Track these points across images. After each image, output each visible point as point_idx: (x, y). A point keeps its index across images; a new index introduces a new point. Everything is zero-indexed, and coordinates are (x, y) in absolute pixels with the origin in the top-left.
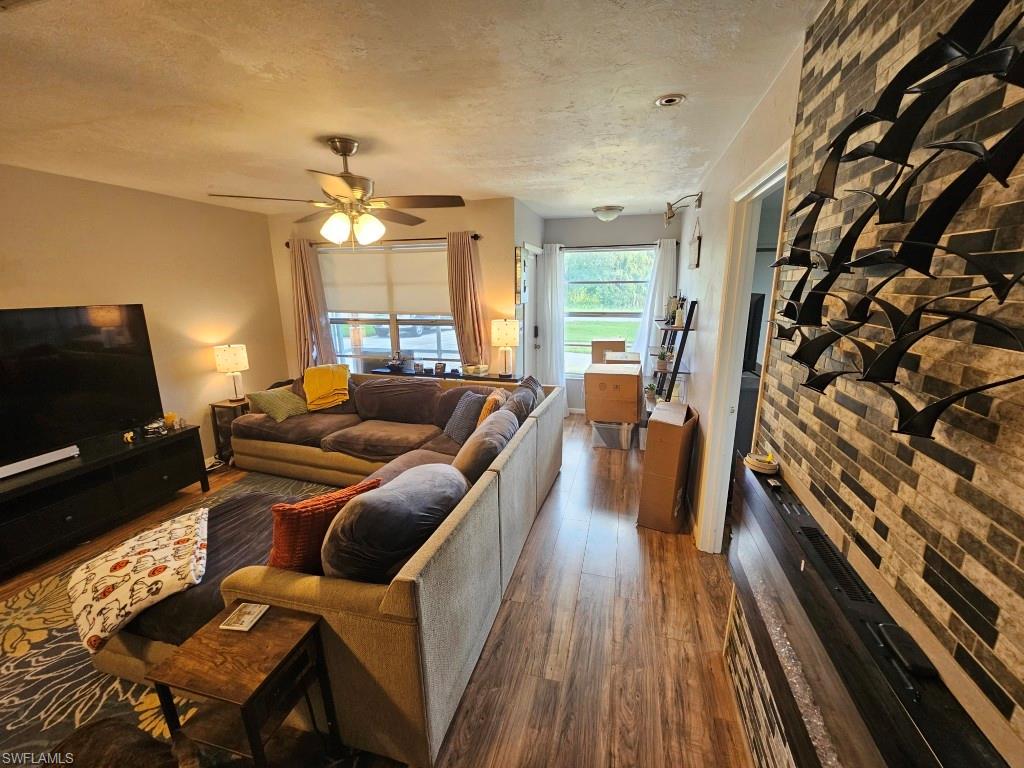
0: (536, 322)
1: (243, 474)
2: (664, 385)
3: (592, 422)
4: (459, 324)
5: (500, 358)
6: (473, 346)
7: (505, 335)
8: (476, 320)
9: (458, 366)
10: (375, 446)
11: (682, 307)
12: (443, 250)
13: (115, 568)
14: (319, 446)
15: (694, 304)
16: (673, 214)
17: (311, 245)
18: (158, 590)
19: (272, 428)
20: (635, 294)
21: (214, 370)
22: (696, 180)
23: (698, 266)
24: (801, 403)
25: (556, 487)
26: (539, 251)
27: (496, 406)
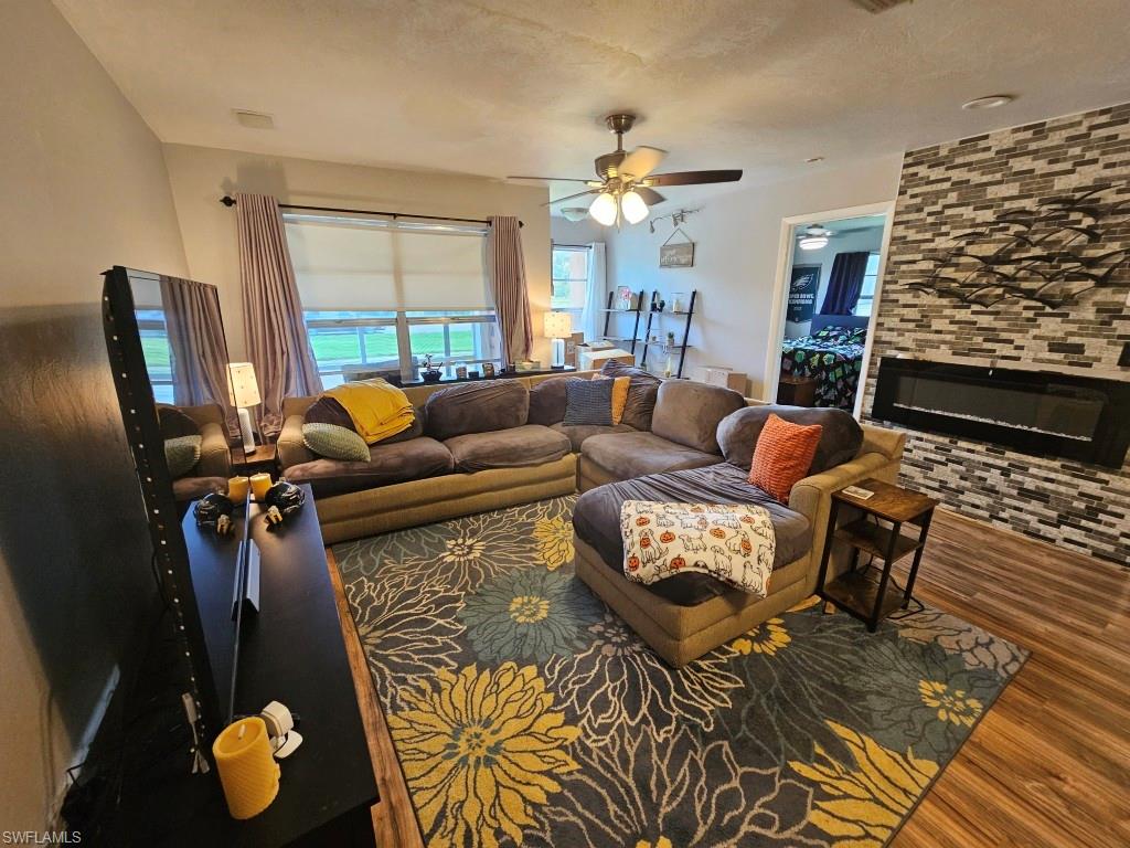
15: (694, 294)
23: (692, 265)
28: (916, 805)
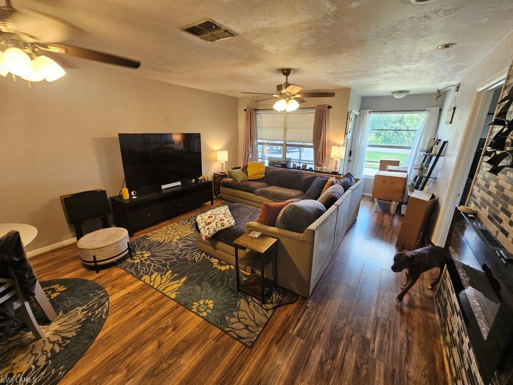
0: (351, 149)
1: (223, 201)
2: (420, 184)
3: (375, 199)
4: (316, 147)
5: (333, 164)
6: (321, 158)
7: (337, 154)
8: (324, 146)
9: (313, 167)
10: (277, 196)
11: (437, 144)
12: (313, 113)
13: (209, 217)
14: (254, 193)
15: (445, 143)
16: (440, 95)
17: (255, 110)
18: (224, 225)
19: (236, 184)
20: (406, 138)
21: (216, 160)
22: (457, 77)
23: (451, 123)
24: (491, 184)
25: (354, 225)
26: (358, 113)
27: (333, 184)
28: (160, 292)
